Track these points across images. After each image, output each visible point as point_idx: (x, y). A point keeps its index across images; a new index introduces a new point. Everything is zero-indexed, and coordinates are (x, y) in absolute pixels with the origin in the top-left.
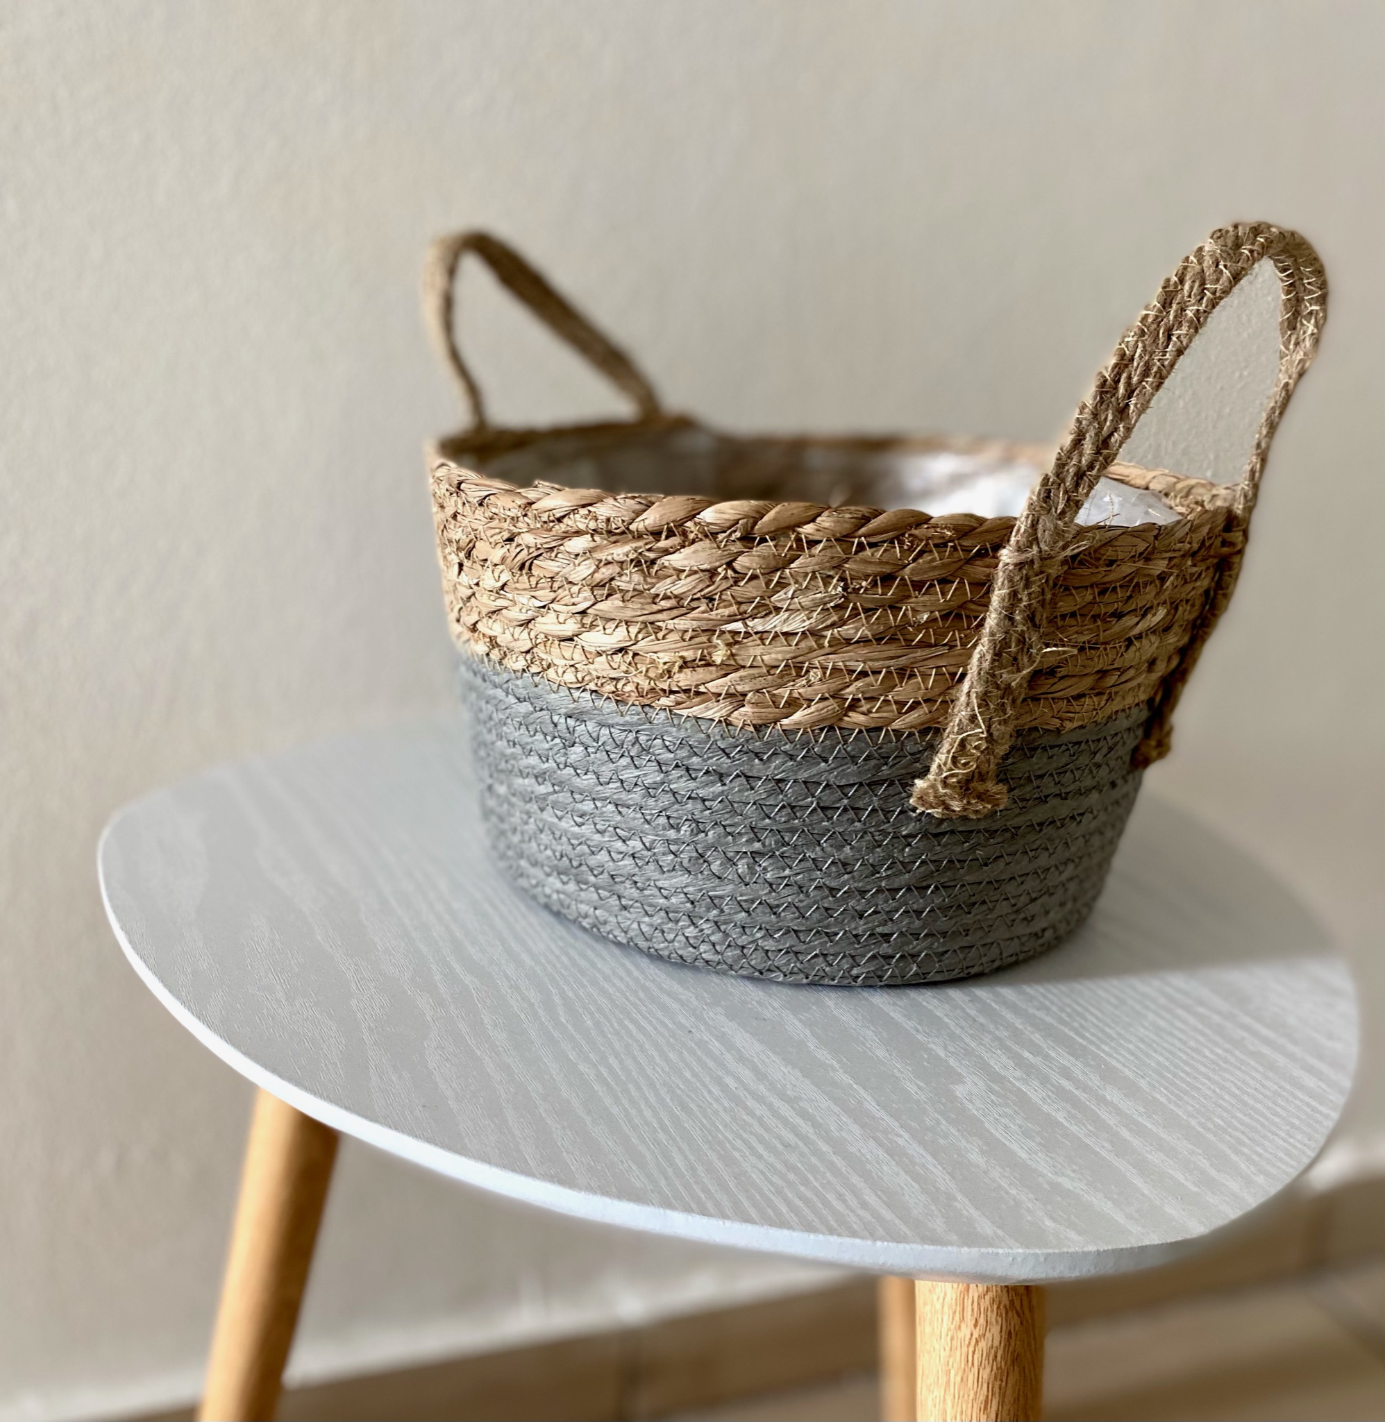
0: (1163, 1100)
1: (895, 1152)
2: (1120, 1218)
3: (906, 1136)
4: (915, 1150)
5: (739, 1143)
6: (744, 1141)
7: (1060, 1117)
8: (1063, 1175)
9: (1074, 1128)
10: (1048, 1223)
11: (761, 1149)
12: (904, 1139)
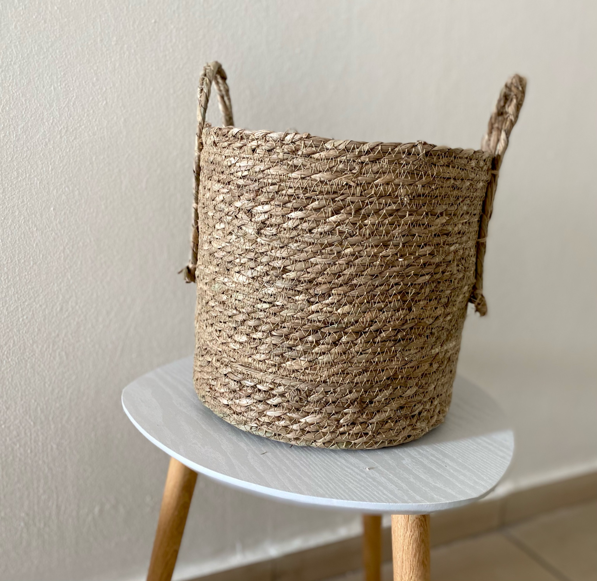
0: (461, 461)
1: (390, 480)
2: (454, 494)
3: (392, 475)
4: (395, 479)
5: (346, 480)
6: (347, 479)
7: (433, 468)
8: (437, 483)
9: (438, 470)
10: (435, 496)
11: (352, 481)
12: (391, 476)
